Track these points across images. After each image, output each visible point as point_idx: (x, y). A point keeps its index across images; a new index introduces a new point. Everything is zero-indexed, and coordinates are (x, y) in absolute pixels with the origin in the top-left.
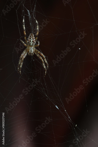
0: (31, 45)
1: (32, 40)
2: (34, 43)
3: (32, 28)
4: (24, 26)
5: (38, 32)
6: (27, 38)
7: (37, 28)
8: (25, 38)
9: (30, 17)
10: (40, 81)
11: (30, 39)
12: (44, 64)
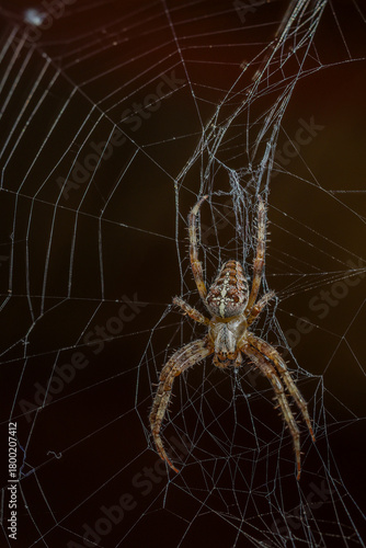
0: (222, 312)
1: (228, 287)
2: (238, 300)
5: (261, 251)
7: (257, 234)
11: (219, 283)
12: (283, 402)
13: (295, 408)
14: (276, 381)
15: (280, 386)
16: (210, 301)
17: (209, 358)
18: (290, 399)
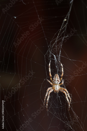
0: (56, 83)
1: (57, 79)
2: (59, 81)
3: (58, 70)
4: (50, 69)
5: (63, 74)
6: (52, 78)
7: (62, 70)
8: (51, 79)
9: (56, 60)
10: (65, 115)
11: (55, 78)
12: (67, 98)
13: (69, 99)
14: (66, 94)
15: (66, 95)
16: (54, 81)
17: (53, 91)
18: (68, 97)
